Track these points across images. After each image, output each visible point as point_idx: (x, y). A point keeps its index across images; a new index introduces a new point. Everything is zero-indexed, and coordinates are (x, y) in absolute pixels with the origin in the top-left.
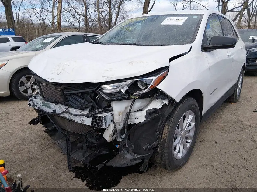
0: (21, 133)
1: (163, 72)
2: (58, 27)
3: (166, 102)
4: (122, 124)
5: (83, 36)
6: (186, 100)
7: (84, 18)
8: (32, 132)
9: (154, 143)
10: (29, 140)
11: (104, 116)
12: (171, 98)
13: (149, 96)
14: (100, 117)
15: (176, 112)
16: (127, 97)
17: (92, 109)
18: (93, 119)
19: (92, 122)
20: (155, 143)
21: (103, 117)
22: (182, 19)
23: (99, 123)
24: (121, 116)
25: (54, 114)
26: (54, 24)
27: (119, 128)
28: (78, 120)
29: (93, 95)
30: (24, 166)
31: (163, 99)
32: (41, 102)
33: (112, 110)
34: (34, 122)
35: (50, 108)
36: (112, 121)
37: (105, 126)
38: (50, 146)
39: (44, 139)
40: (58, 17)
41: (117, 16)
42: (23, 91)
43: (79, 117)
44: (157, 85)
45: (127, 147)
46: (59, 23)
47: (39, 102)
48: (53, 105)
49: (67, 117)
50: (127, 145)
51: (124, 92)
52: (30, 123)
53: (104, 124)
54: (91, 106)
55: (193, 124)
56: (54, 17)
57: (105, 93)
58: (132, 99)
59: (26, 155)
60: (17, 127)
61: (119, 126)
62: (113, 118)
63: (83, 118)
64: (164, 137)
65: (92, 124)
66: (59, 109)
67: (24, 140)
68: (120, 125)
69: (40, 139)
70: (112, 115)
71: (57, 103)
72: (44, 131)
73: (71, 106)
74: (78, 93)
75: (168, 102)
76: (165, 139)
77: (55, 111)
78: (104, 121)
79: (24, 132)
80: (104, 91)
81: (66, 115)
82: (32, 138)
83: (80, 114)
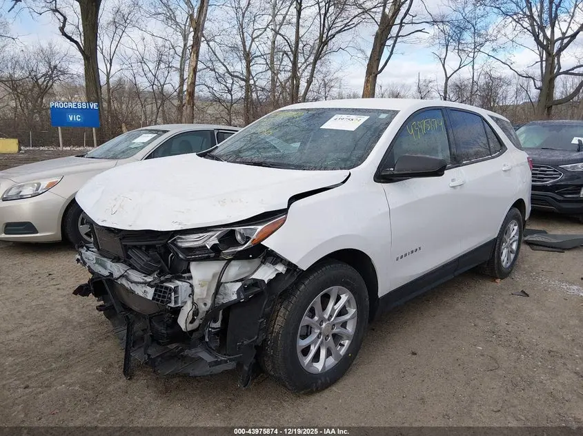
0: (65, 310)
1: (277, 218)
2: (187, 103)
3: (281, 269)
4: (209, 303)
5: (212, 132)
6: (328, 267)
7: (243, 83)
8: (84, 309)
9: (256, 337)
10: (75, 324)
11: (173, 287)
12: (289, 262)
13: (251, 256)
14: (167, 288)
15: (303, 286)
16: (212, 255)
17: (161, 273)
18: (155, 291)
19: (155, 294)
20: (258, 338)
21: (171, 289)
22: (359, 119)
23: (164, 297)
24: (205, 288)
25: (110, 280)
26: (181, 95)
27: (203, 309)
28: (139, 290)
29: (163, 251)
30: (54, 366)
31: (274, 263)
32: (94, 257)
33: (191, 278)
34: (81, 291)
35: (105, 268)
36: (189, 296)
37: (176, 302)
38: (109, 336)
39: (101, 323)
40: (190, 80)
41: (309, 82)
42: (86, 234)
43: (140, 286)
44: (263, 240)
45: (207, 342)
46: (191, 94)
47: (91, 255)
48: (109, 263)
49: (126, 285)
50: (206, 337)
51: (209, 248)
52: (75, 293)
53: (173, 298)
54: (159, 268)
55: (352, 311)
56: (182, 81)
57: (179, 248)
58: (224, 259)
59: (63, 348)
60: (61, 299)
61: (203, 306)
62: (193, 291)
63: (145, 289)
64: (277, 328)
65: (153, 299)
66: (117, 269)
67: (66, 322)
68: (205, 304)
69: (94, 323)
70: (191, 286)
71: (116, 259)
72: (97, 309)
73: (133, 267)
74: (141, 246)
75: (285, 269)
76: (278, 333)
77: (111, 274)
78: (173, 294)
79: (70, 310)
80: (180, 244)
81: (124, 282)
82: (81, 321)
83: (142, 281)
